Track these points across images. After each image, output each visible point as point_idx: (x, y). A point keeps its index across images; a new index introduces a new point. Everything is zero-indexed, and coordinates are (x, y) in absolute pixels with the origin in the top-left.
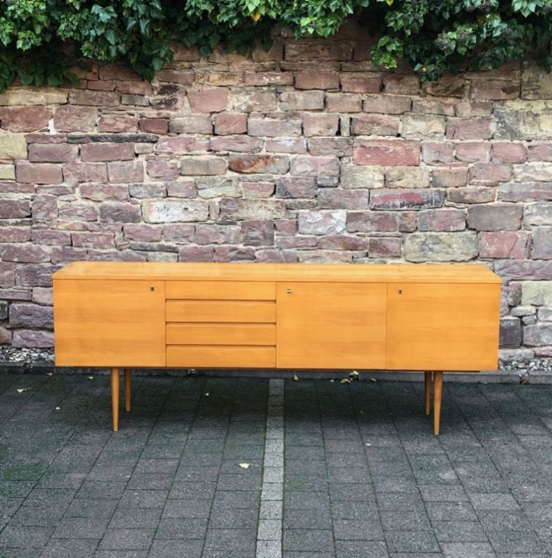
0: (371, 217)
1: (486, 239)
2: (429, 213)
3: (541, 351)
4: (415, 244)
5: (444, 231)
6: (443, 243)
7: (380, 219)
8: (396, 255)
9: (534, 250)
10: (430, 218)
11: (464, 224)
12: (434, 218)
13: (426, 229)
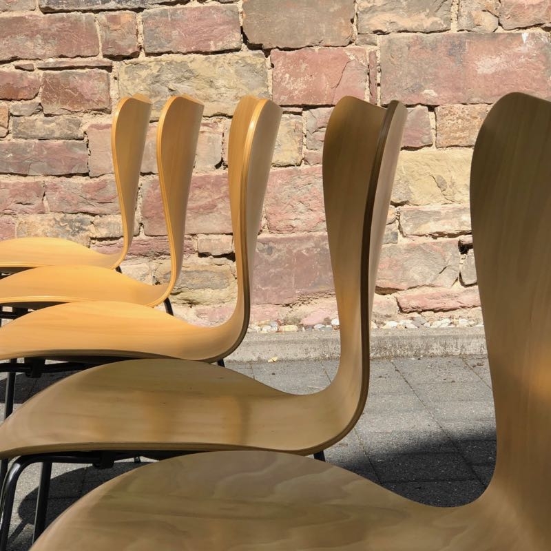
0: (41, 25)
1: (283, 65)
2: (163, 14)
3: (410, 298)
4: (137, 80)
5: (197, 52)
6: (196, 77)
7: (62, 29)
8: (100, 107)
9: (382, 85)
10: (166, 24)
11: (239, 36)
12: (174, 24)
13: (159, 50)
